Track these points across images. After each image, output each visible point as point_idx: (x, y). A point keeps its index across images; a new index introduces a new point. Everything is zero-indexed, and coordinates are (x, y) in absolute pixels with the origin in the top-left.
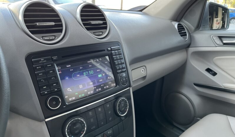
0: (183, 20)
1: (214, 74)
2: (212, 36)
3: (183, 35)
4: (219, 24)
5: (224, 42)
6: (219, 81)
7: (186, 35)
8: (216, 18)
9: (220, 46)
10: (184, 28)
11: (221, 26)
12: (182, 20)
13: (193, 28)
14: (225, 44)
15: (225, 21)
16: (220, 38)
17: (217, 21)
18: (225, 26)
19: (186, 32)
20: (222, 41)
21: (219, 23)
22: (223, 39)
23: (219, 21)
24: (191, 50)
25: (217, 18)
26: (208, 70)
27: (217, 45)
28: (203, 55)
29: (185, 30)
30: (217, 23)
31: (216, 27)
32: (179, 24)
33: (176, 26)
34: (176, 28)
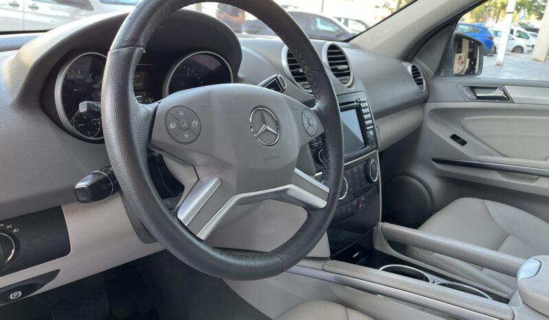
0: (416, 59)
1: (463, 143)
2: (460, 86)
3: (419, 83)
4: (464, 64)
5: (478, 95)
6: (468, 152)
7: (422, 83)
8: (458, 53)
9: (472, 100)
10: (419, 73)
11: (467, 67)
12: (414, 59)
13: (432, 73)
14: (479, 98)
15: (476, 59)
16: (473, 89)
17: (460, 58)
18: (477, 68)
19: (421, 79)
20: (475, 94)
21: (462, 63)
22: (476, 90)
23: (463, 59)
24: (430, 106)
25: (461, 52)
26: (455, 137)
27: (468, 100)
28: (446, 115)
29: (420, 76)
30: (460, 63)
31: (459, 69)
32: (413, 67)
33: (409, 69)
34: (409, 73)
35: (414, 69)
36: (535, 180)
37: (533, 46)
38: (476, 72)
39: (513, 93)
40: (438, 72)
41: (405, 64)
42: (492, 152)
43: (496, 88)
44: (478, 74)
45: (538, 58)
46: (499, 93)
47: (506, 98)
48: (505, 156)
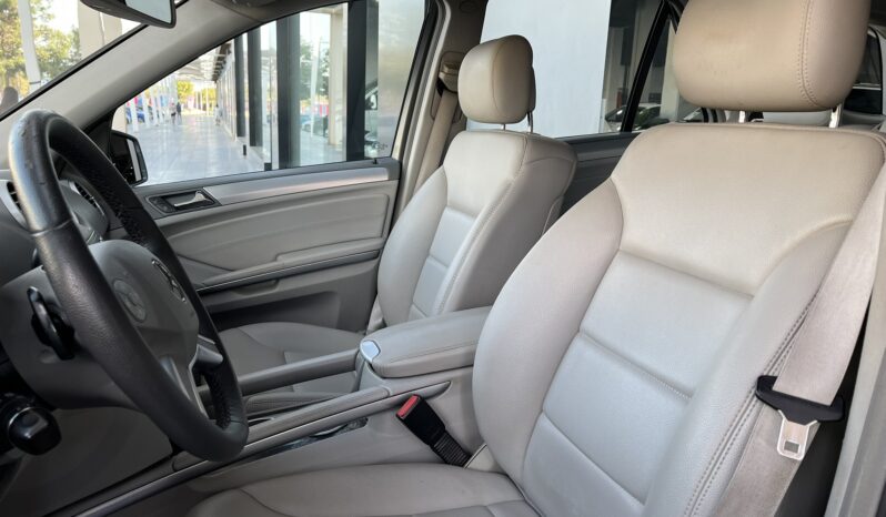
5: (175, 205)
14: (181, 208)
20: (170, 205)
32: (77, 185)
34: (75, 193)
35: (79, 188)
36: (274, 286)
38: (138, 178)
39: (216, 193)
41: (65, 183)
42: (214, 270)
43: (194, 193)
44: (142, 181)
46: (199, 197)
47: (210, 202)
48: (232, 271)
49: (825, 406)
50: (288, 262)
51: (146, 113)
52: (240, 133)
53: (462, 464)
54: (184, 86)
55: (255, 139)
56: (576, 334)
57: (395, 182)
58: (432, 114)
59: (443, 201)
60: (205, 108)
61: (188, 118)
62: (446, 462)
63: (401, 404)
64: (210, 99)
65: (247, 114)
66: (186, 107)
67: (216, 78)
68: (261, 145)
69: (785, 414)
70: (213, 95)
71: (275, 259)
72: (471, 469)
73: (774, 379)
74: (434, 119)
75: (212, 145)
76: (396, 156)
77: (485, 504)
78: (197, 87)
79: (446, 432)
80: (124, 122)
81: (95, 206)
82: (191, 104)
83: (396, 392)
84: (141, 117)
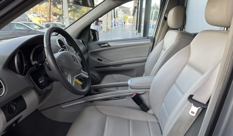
1: (101, 60)
2: (96, 44)
6: (104, 62)
9: (100, 48)
10: (84, 42)
13: (87, 41)
14: (102, 47)
16: (99, 44)
18: (97, 38)
22: (101, 45)
24: (89, 52)
26: (98, 59)
33: (81, 41)
35: (82, 41)
36: (121, 66)
37: (102, 27)
38: (97, 40)
39: (110, 44)
40: (88, 41)
41: (79, 40)
42: (109, 61)
43: (106, 43)
44: (98, 40)
45: (104, 31)
46: (107, 45)
47: (109, 46)
48: (112, 62)
49: (204, 104)
50: (125, 61)
51: (116, 24)
52: (136, 29)
53: (146, 111)
54: (126, 17)
55: (139, 31)
56: (174, 84)
57: (152, 43)
58: (163, 26)
59: (162, 48)
60: (130, 23)
61: (126, 25)
62: (143, 110)
63: (132, 95)
64: (132, 20)
65: (138, 24)
66: (126, 22)
67: (133, 15)
68: (141, 32)
69: (193, 104)
70: (132, 19)
71: (122, 60)
72: (148, 113)
73: (193, 95)
74: (163, 27)
75: (130, 32)
76: (154, 36)
77: (148, 121)
78: (129, 17)
79: (143, 103)
80: (111, 26)
81: (85, 45)
82: (127, 22)
83: (132, 92)
84: (115, 25)
